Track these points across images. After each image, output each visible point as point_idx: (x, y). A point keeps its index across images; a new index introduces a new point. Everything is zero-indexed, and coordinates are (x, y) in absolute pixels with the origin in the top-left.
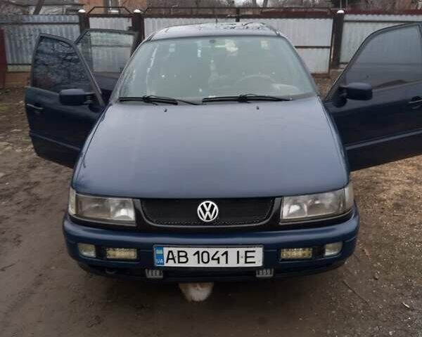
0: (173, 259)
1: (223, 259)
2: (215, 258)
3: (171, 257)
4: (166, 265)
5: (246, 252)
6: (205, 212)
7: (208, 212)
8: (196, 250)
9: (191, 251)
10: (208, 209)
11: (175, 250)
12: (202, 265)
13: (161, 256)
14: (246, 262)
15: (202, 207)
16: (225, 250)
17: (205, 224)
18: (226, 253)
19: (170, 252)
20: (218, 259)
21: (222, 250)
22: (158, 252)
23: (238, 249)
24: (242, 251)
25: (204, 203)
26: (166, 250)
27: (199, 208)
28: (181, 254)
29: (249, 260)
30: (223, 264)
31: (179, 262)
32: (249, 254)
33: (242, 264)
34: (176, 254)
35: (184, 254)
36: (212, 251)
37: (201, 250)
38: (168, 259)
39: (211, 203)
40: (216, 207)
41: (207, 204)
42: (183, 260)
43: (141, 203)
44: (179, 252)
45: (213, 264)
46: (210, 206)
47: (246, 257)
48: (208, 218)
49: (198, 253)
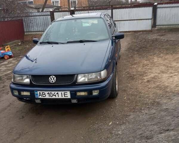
0: (41, 95)
1: (57, 95)
2: (54, 95)
3: (40, 95)
4: (39, 97)
5: (64, 93)
6: (51, 79)
7: (53, 79)
8: (48, 92)
9: (46, 93)
10: (52, 79)
11: (41, 92)
12: (50, 97)
13: (37, 94)
14: (65, 97)
15: (51, 78)
16: (57, 92)
17: (51, 83)
18: (58, 93)
19: (40, 93)
20: (55, 95)
21: (56, 92)
22: (36, 93)
23: (61, 92)
24: (63, 92)
25: (51, 77)
26: (38, 92)
27: (50, 78)
28: (43, 94)
29: (65, 96)
30: (57, 97)
31: (43, 96)
32: (65, 94)
33: (63, 97)
34: (42, 94)
35: (44, 94)
36: (53, 93)
37: (50, 92)
38: (39, 95)
39: (54, 76)
40: (55, 78)
41: (52, 77)
42: (44, 95)
43: (32, 77)
44: (42, 93)
45: (54, 97)
46: (53, 77)
47: (65, 95)
48: (52, 82)
49: (48, 93)
